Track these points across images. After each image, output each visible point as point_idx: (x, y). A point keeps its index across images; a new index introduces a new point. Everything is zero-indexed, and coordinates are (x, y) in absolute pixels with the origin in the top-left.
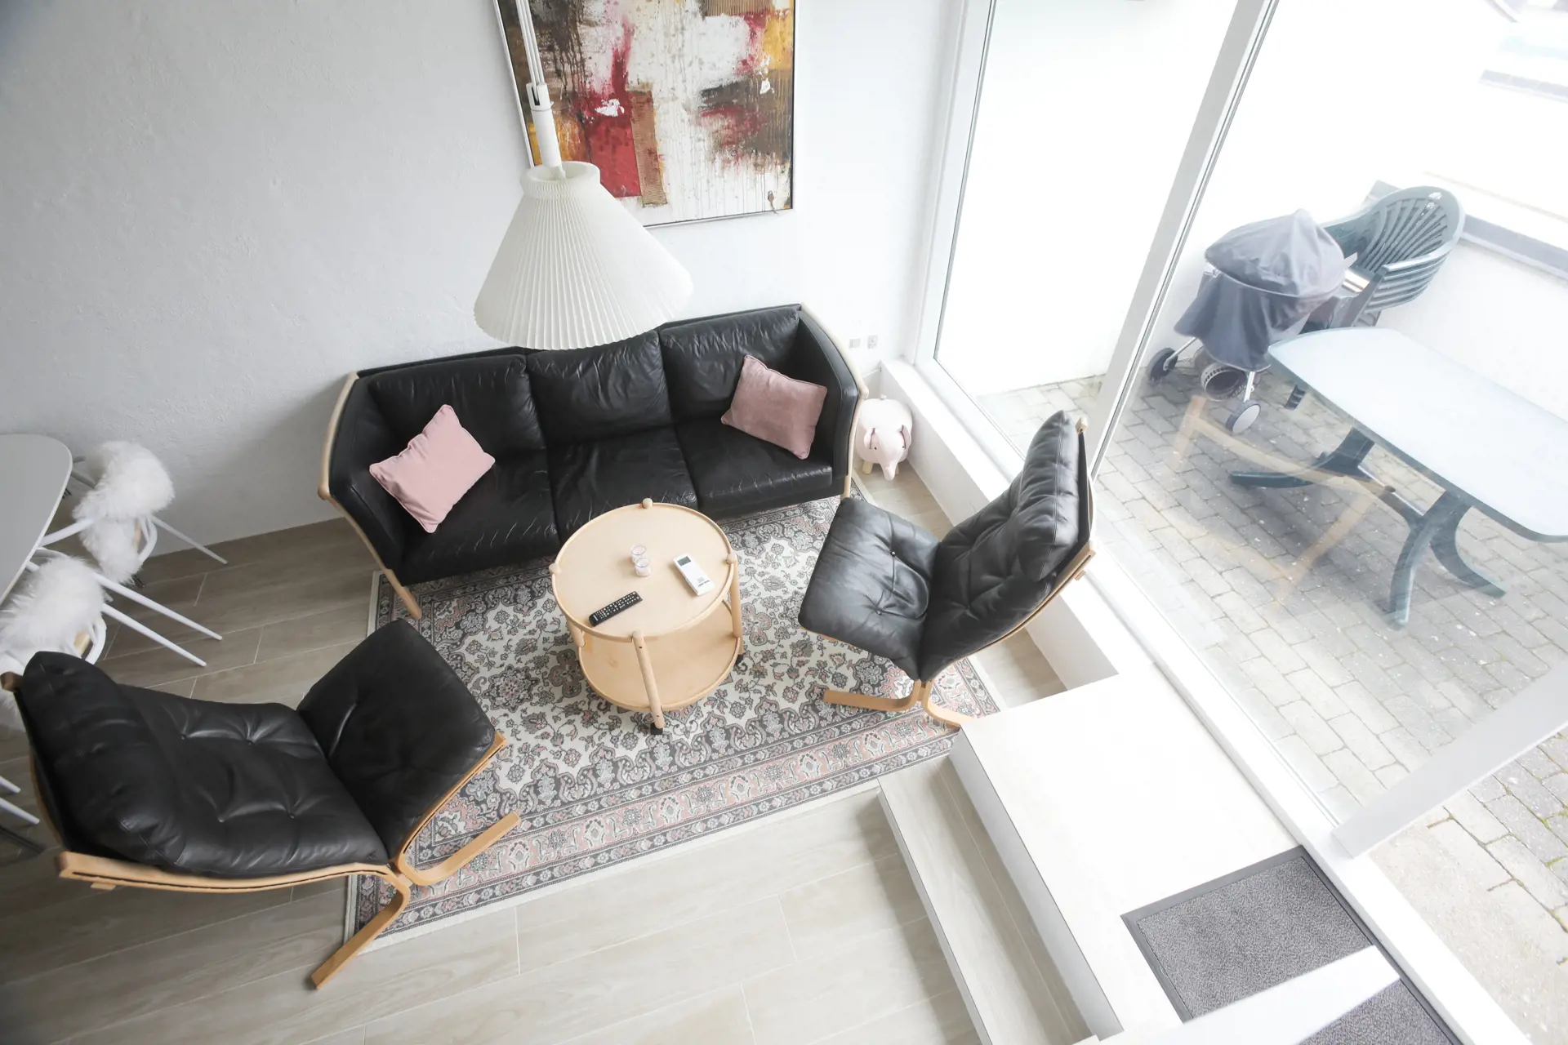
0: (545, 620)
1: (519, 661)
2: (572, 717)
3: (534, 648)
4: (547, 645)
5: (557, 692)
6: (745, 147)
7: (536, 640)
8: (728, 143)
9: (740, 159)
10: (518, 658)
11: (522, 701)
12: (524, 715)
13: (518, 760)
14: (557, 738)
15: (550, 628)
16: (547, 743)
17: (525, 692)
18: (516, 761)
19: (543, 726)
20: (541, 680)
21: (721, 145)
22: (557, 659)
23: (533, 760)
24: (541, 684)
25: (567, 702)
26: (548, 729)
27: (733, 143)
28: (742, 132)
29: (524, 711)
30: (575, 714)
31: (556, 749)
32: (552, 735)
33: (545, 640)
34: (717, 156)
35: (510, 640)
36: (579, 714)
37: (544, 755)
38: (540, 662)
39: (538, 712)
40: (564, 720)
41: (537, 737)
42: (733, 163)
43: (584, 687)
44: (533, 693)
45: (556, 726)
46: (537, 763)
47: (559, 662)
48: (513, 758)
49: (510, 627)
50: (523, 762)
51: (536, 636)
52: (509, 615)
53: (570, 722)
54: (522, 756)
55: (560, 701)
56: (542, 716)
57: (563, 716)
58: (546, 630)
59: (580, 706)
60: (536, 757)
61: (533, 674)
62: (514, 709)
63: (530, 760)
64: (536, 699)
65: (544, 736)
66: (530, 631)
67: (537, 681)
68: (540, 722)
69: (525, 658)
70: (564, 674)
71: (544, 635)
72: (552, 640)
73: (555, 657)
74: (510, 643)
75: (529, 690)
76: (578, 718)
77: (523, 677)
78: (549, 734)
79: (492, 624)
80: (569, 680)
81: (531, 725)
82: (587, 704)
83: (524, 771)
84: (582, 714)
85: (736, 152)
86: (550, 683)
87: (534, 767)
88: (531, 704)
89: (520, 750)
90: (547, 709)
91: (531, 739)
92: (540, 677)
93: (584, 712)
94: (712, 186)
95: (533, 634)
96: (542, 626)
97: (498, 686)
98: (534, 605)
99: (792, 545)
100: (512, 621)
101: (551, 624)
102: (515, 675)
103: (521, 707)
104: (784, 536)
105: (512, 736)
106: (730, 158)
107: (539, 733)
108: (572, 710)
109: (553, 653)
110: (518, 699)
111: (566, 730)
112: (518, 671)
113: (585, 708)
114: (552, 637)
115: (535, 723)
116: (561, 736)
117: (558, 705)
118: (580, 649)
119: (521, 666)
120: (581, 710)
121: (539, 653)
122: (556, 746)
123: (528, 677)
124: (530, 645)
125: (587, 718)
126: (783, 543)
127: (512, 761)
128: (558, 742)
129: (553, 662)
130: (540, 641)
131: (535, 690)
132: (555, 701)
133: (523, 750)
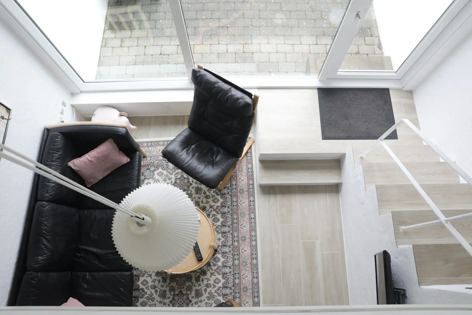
0: (152, 285)
1: (169, 298)
2: (201, 279)
3: (165, 291)
4: (165, 285)
5: (188, 284)
7: (161, 290)
10: (167, 298)
11: (188, 298)
12: (194, 297)
13: (212, 301)
14: (208, 286)
15: (156, 283)
16: (209, 290)
17: (184, 296)
18: (213, 301)
19: (201, 291)
20: (181, 289)
22: (172, 282)
23: (214, 295)
24: (182, 290)
25: (194, 280)
26: (203, 289)
29: (192, 297)
30: (200, 278)
31: (212, 286)
32: (206, 287)
33: (162, 286)
35: (157, 301)
36: (200, 277)
37: (213, 291)
38: (172, 289)
39: (195, 292)
40: (201, 282)
41: (205, 294)
43: (190, 273)
44: (185, 293)
45: (203, 285)
46: (216, 294)
47: (175, 282)
48: (211, 303)
49: (150, 301)
50: (214, 299)
51: (159, 290)
52: (144, 301)
53: (203, 280)
54: (211, 299)
55: (192, 283)
56: (197, 291)
57: (199, 283)
58: (157, 286)
59: (197, 276)
60: (213, 294)
61: (177, 293)
62: (190, 301)
63: (214, 297)
64: (189, 292)
65: (205, 290)
66: (155, 292)
67: (181, 291)
68: (199, 292)
69: (168, 294)
70: (181, 280)
71: (159, 287)
72: (163, 284)
73: (171, 283)
74: (159, 301)
75: (184, 294)
76: (202, 277)
77: (177, 297)
78: (205, 289)
80: (184, 279)
81: (200, 295)
82: (197, 273)
83: (217, 299)
84: (201, 275)
86: (183, 286)
87: (217, 295)
88: (190, 294)
89: (208, 300)
90: (194, 289)
91: (205, 296)
92: (179, 290)
93: (200, 274)
95: (157, 291)
96: (154, 287)
98: (143, 290)
100: (147, 299)
101: (154, 283)
102: (175, 300)
103: (191, 299)
105: (202, 303)
107: (203, 292)
108: (198, 279)
109: (169, 284)
110: (186, 299)
111: (205, 282)
112: (173, 298)
113: (198, 274)
114: (161, 283)
115: (199, 293)
116: (208, 284)
117: (194, 284)
118: (172, 273)
119: (171, 297)
120: (199, 276)
121: (167, 289)
122: (211, 286)
123: (178, 295)
124: (163, 293)
125: (203, 274)
127: (212, 303)
128: (209, 285)
129: (174, 284)
130: (161, 288)
131: (185, 292)
132: (192, 285)
133: (209, 298)
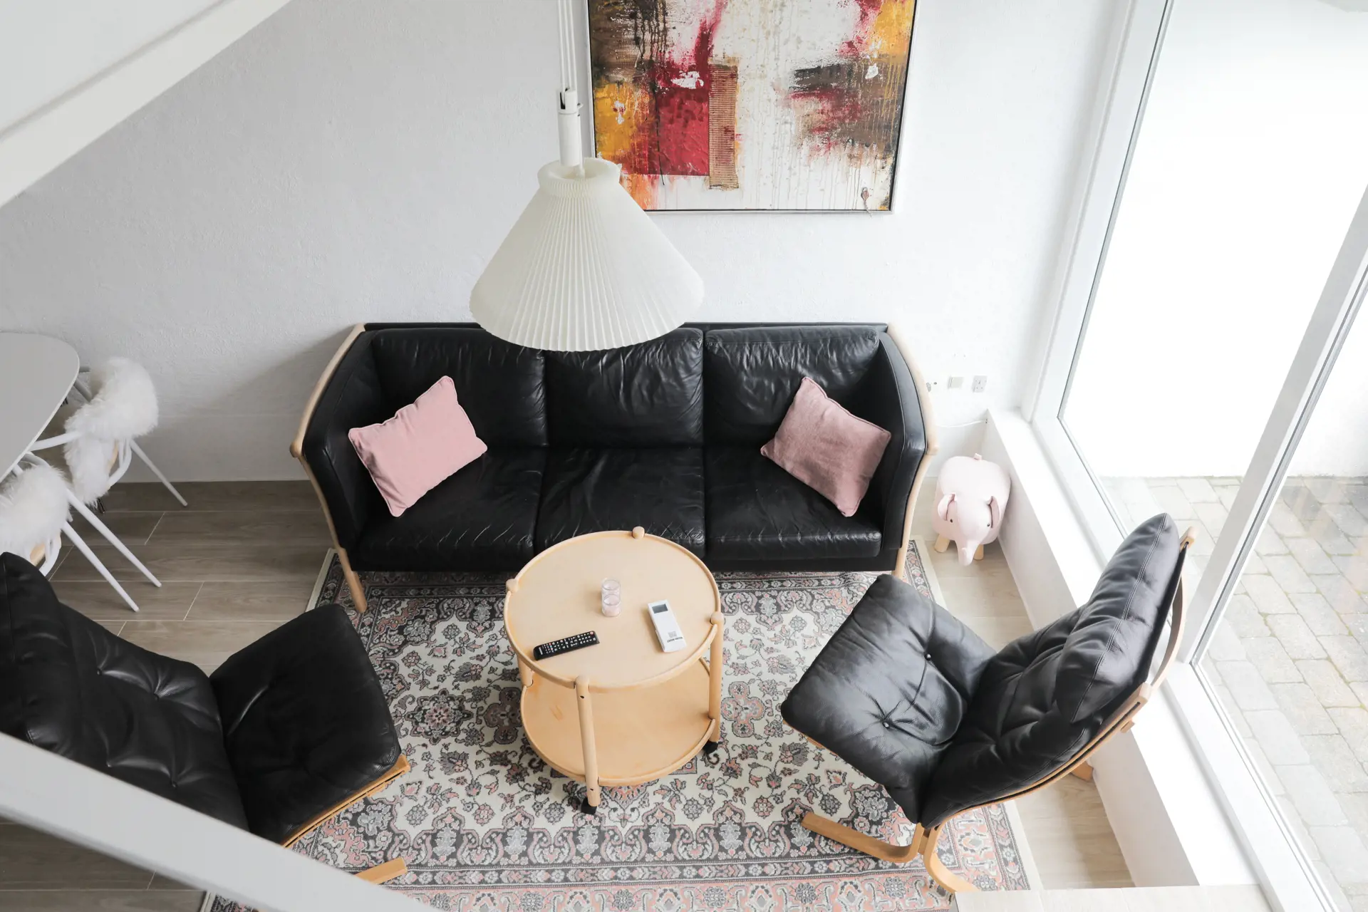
0: (498, 647)
1: (456, 687)
2: (496, 767)
3: (478, 677)
4: (492, 677)
5: (489, 733)
6: (840, 135)
7: (482, 668)
8: (820, 129)
9: (831, 149)
10: (456, 683)
11: (447, 734)
12: (444, 751)
13: (424, 800)
14: (474, 786)
15: (502, 657)
16: (461, 790)
17: (453, 725)
18: (421, 802)
19: (462, 769)
20: (475, 716)
21: (812, 130)
22: (500, 694)
23: (440, 805)
24: (473, 720)
25: (497, 748)
26: (466, 774)
27: (826, 129)
28: (839, 118)
29: (446, 746)
30: (502, 764)
31: (469, 799)
32: (469, 782)
33: (492, 670)
34: (804, 143)
35: (453, 661)
36: (506, 765)
37: (454, 802)
38: (479, 694)
39: (460, 751)
40: (488, 768)
41: (451, 780)
42: (822, 152)
43: (520, 736)
44: (461, 728)
45: (476, 773)
46: (443, 810)
47: (500, 700)
48: (419, 797)
49: (457, 646)
50: (429, 804)
51: (483, 663)
52: (459, 632)
53: (493, 773)
54: (430, 797)
55: (489, 745)
56: (464, 757)
57: (487, 763)
58: (496, 658)
59: (510, 757)
60: (444, 802)
61: (467, 706)
62: (435, 741)
63: (436, 804)
64: (462, 736)
65: (460, 781)
66: (478, 656)
67: (470, 715)
68: (459, 763)
69: (464, 686)
70: (503, 715)
71: (493, 664)
72: (499, 672)
73: (498, 692)
74: (452, 664)
75: (459, 723)
76: (503, 770)
77: (455, 707)
78: (465, 780)
79: (438, 637)
80: (506, 723)
81: (449, 765)
82: (517, 757)
83: (426, 815)
84: (509, 767)
85: (829, 139)
86: (483, 721)
87: (439, 814)
88: (456, 740)
89: (429, 790)
90: (472, 750)
91: (442, 779)
92: (474, 711)
93: (512, 764)
94: (795, 174)
95: (481, 660)
96: (493, 653)
97: (425, 711)
98: (491, 626)
99: (817, 622)
100: (461, 639)
101: (503, 653)
102: (448, 702)
103: (444, 741)
104: (811, 609)
105: (425, 771)
106: (821, 145)
107: (455, 776)
108: (499, 759)
109: (497, 687)
110: (443, 730)
111: (487, 780)
112: (452, 698)
113: (515, 760)
114: (501, 668)
115: (454, 763)
116: (479, 786)
117: (487, 749)
118: (525, 688)
119: (457, 693)
120: (510, 762)
121: (482, 683)
122: (470, 795)
123: (461, 708)
124: (474, 673)
125: (513, 773)
126: (808, 617)
127: (416, 800)
128: (473, 792)
129: (494, 697)
130: (487, 669)
131: (464, 725)
132: (484, 743)
133: (433, 792)
